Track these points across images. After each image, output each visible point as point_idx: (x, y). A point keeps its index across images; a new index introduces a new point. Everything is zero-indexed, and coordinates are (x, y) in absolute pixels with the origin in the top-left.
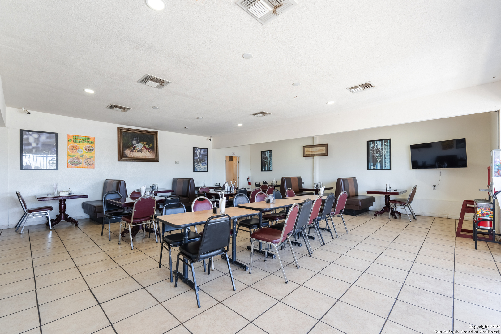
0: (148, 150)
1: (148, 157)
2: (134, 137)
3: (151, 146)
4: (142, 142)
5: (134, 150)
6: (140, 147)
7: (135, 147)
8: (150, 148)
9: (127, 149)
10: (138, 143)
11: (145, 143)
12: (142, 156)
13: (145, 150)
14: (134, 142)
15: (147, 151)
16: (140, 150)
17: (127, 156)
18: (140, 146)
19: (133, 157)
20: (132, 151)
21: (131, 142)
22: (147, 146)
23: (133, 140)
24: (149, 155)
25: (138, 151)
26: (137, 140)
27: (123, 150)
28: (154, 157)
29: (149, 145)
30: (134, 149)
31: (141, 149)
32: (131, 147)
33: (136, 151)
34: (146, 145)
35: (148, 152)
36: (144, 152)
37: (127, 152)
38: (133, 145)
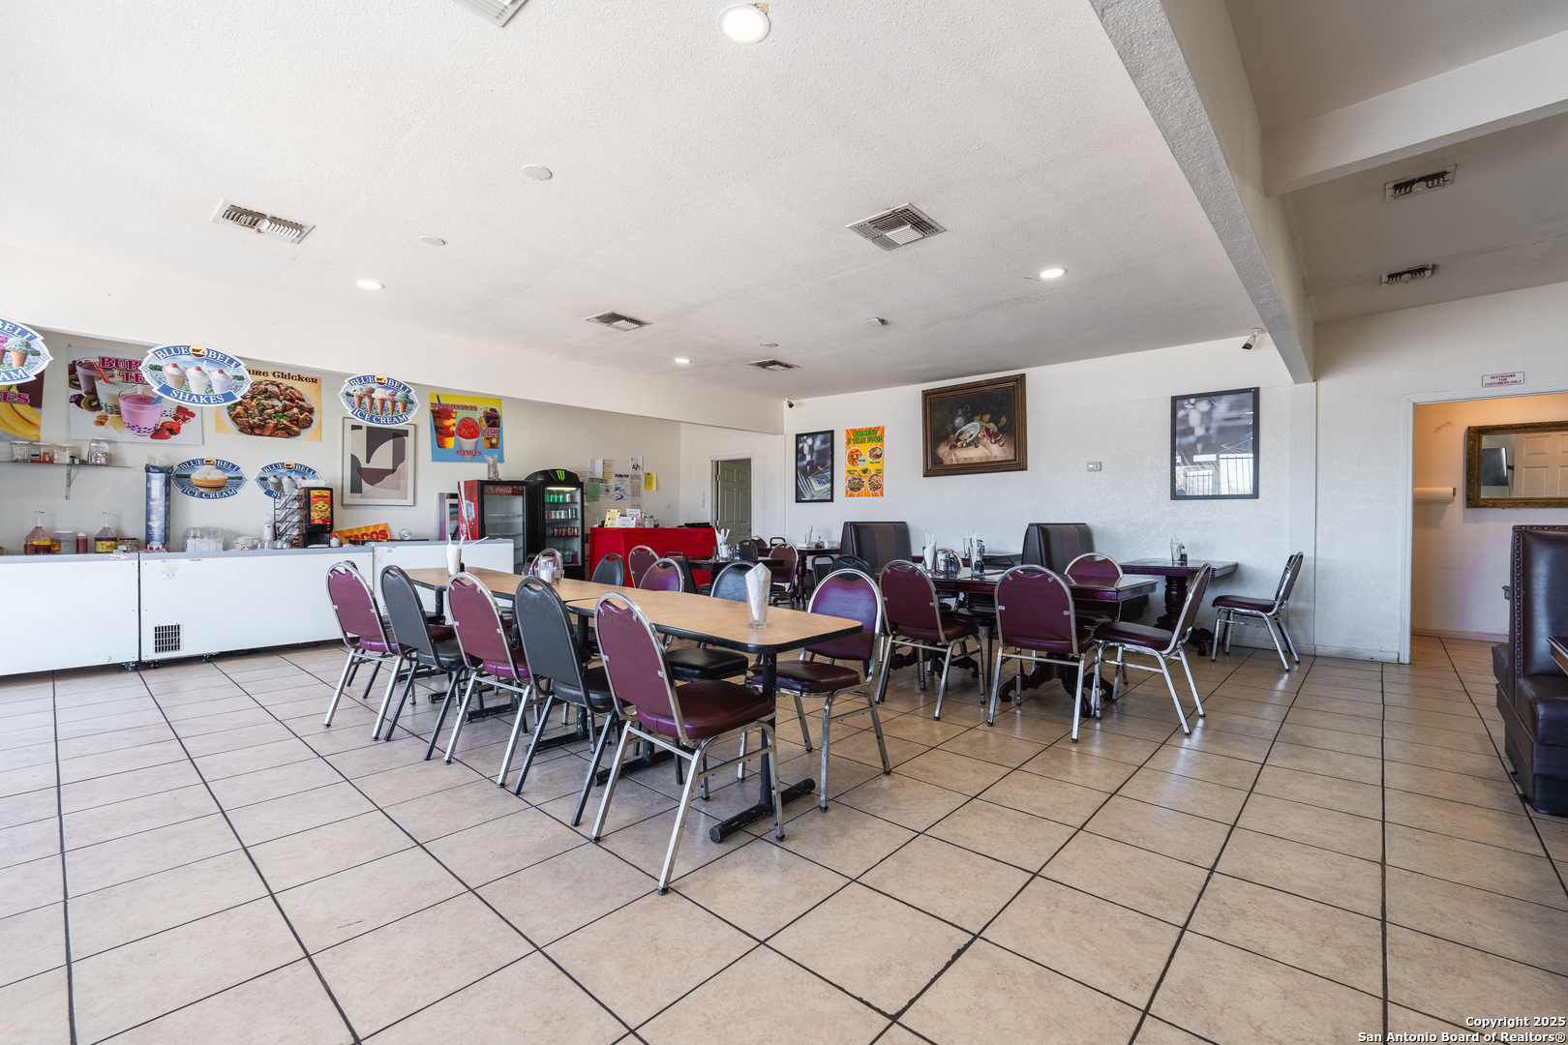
0: (996, 437)
1: (996, 457)
2: (958, 409)
3: (1001, 424)
4: (978, 418)
5: (959, 444)
6: (972, 432)
7: (960, 434)
8: (1001, 430)
9: (941, 443)
10: (969, 420)
11: (987, 417)
12: (980, 458)
13: (986, 440)
14: (958, 421)
15: (993, 441)
16: (973, 441)
17: (942, 463)
18: (973, 429)
19: (955, 462)
20: (953, 447)
21: (952, 423)
22: (992, 426)
23: (954, 418)
24: (996, 451)
25: (968, 445)
26: (964, 414)
27: (935, 447)
28: (1011, 457)
29: (997, 423)
30: (958, 440)
31: (977, 438)
32: (952, 436)
33: (962, 446)
34: (989, 422)
35: (995, 443)
36: (984, 446)
37: (943, 450)
38: (955, 430)
